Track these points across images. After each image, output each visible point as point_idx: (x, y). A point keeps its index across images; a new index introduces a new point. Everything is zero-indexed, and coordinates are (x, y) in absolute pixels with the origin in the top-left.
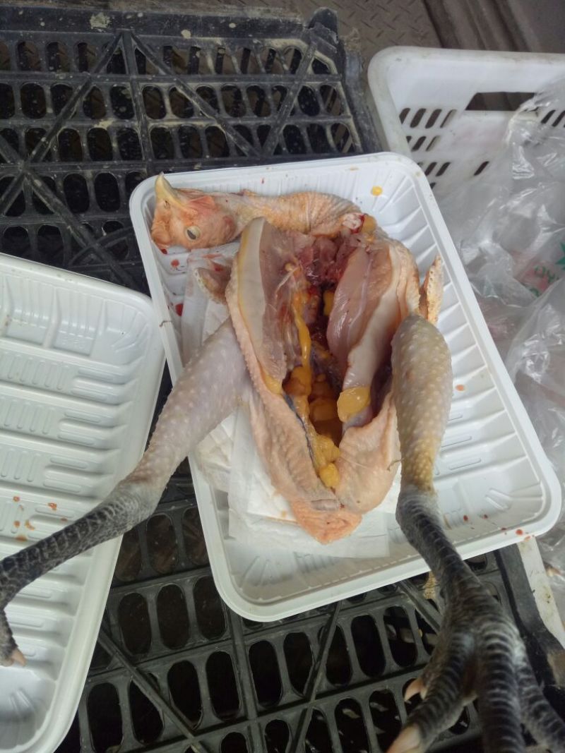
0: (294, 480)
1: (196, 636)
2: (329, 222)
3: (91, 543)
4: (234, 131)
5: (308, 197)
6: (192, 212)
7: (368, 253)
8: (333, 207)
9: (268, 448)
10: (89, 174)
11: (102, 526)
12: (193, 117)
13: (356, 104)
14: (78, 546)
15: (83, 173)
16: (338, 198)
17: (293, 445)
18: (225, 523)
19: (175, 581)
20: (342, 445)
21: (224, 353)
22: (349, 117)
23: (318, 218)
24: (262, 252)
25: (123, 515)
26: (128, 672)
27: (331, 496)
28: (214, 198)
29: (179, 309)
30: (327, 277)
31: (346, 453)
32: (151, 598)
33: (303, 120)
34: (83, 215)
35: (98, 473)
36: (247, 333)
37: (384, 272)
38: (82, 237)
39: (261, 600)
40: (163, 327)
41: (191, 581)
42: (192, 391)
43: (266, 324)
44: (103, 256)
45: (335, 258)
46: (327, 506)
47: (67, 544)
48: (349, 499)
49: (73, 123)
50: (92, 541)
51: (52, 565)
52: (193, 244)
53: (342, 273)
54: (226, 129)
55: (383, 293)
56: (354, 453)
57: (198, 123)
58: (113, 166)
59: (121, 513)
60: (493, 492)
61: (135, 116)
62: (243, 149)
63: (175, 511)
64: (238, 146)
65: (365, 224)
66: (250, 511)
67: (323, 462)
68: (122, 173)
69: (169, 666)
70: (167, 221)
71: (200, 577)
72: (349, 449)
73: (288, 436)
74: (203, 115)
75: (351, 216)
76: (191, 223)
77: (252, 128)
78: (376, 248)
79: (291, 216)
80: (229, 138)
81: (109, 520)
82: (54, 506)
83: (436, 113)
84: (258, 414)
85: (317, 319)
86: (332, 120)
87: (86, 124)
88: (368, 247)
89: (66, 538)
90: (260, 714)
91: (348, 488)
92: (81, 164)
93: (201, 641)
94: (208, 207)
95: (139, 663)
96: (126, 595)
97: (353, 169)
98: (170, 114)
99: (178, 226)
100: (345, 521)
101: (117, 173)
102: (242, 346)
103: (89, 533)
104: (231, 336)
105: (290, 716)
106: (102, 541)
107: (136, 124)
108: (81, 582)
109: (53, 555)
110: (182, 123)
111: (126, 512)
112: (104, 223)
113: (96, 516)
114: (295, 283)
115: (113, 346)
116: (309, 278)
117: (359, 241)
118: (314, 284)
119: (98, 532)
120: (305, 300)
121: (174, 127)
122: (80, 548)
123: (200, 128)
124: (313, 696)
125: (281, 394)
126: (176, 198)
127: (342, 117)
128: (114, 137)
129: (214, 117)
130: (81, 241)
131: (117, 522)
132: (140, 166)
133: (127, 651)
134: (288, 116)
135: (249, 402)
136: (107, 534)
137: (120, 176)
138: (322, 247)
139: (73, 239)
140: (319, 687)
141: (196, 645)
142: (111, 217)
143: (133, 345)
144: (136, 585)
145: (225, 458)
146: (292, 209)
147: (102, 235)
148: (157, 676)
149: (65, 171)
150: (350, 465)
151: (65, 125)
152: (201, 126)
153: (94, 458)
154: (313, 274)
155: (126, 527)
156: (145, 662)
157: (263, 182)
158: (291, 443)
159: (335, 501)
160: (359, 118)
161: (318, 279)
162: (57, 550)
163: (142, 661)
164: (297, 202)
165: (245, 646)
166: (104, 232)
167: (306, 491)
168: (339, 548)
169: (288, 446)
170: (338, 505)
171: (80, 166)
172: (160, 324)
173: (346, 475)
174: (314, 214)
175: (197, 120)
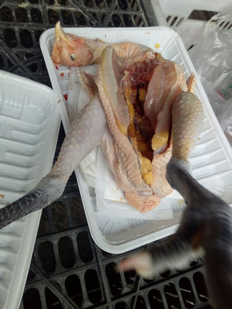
0: (129, 180)
1: (79, 262)
2: (139, 56)
3: (28, 212)
4: (89, 13)
5: (128, 44)
6: (73, 45)
7: (163, 68)
8: (140, 49)
9: (116, 164)
10: (16, 29)
11: (34, 202)
12: (68, 6)
13: (145, 6)
14: (20, 213)
15: (13, 28)
16: (142, 45)
17: (130, 162)
18: (94, 202)
19: (67, 234)
20: (153, 163)
21: (96, 112)
22: (142, 12)
23: (133, 54)
24: (113, 62)
25: (46, 196)
26: (44, 282)
27: (149, 189)
28: (84, 40)
29: (66, 97)
30: (140, 81)
31: (155, 167)
32: (55, 242)
33: (121, 12)
34: (14, 49)
35: (26, 179)
36: (108, 101)
37: (172, 76)
38: (14, 59)
39: (114, 242)
40: (59, 103)
41: (75, 233)
42: (80, 131)
43: (118, 97)
44: (25, 69)
45: (145, 71)
46: (146, 194)
47: (14, 212)
48: (157, 190)
49: (8, 3)
50: (29, 210)
51: (5, 224)
52: (73, 63)
53: (151, 77)
54: (84, 12)
55: (172, 86)
56: (159, 167)
57: (71, 9)
58: (29, 26)
59: (45, 194)
60: (216, 187)
61: (40, 3)
62: (93, 23)
63: (66, 199)
64: (91, 21)
65: (158, 56)
66: (106, 198)
67: (146, 171)
68: (33, 30)
69: (65, 278)
70: (60, 49)
71: (80, 231)
72: (156, 165)
73: (128, 157)
74: (73, 5)
75: (151, 53)
76: (72, 51)
77: (97, 14)
78: (167, 65)
79: (120, 53)
80: (86, 17)
81: (38, 198)
82: (3, 196)
83: (176, 18)
84: (110, 147)
85: (136, 102)
86: (134, 13)
87: (14, 4)
88: (163, 64)
89: (14, 208)
90: (113, 299)
91: (158, 185)
92: (13, 23)
93: (81, 264)
94: (81, 43)
95: (50, 277)
96: (42, 242)
97: (148, 33)
98: (57, 3)
99: (66, 53)
100: (153, 202)
101: (31, 29)
102: (105, 109)
103: (27, 206)
104: (99, 104)
105: (127, 300)
106: (34, 211)
107: (40, 6)
108: (19, 236)
109: (6, 218)
110: (63, 8)
111: (48, 194)
112: (25, 54)
113: (31, 196)
114: (126, 83)
115: (32, 114)
116: (132, 82)
117: (158, 61)
118: (134, 85)
119: (32, 205)
120: (131, 91)
121: (59, 10)
122: (22, 214)
123: (72, 11)
124: (138, 289)
125: (126, 135)
126: (66, 37)
127: (139, 12)
128: (29, 12)
129: (79, 6)
130: (13, 62)
131: (42, 199)
132: (43, 26)
133: (44, 271)
134: (114, 9)
135: (106, 140)
136: (37, 207)
137: (33, 31)
138: (139, 66)
139: (9, 61)
140: (141, 284)
141: (79, 266)
142: (29, 51)
143: (43, 114)
144: (47, 237)
145: (93, 171)
146: (121, 50)
147: (24, 59)
148: (60, 283)
149: (4, 27)
150: (158, 173)
151: (3, 3)
152: (72, 10)
153: (24, 171)
154: (134, 79)
155: (47, 203)
156: (53, 276)
157: (106, 36)
158: (129, 161)
159: (150, 191)
160: (147, 12)
161: (136, 82)
162: (9, 215)
163: (51, 275)
164: (123, 47)
165: (104, 266)
166: (25, 58)
167: (135, 186)
168: (149, 215)
169: (127, 163)
170: (152, 193)
171: (12, 24)
172: (58, 101)
173: (156, 178)
174: (131, 53)
175: (70, 7)
